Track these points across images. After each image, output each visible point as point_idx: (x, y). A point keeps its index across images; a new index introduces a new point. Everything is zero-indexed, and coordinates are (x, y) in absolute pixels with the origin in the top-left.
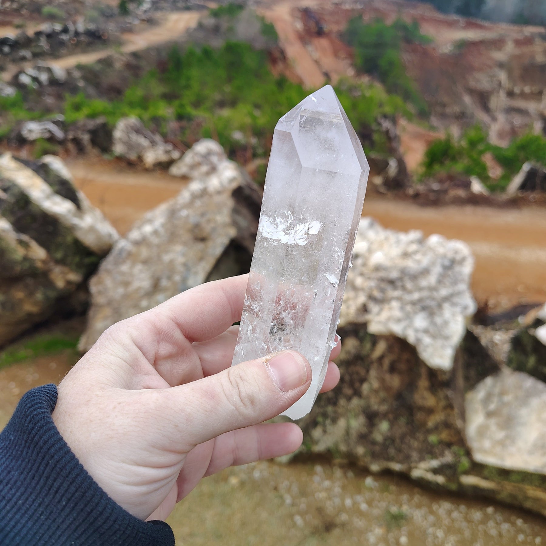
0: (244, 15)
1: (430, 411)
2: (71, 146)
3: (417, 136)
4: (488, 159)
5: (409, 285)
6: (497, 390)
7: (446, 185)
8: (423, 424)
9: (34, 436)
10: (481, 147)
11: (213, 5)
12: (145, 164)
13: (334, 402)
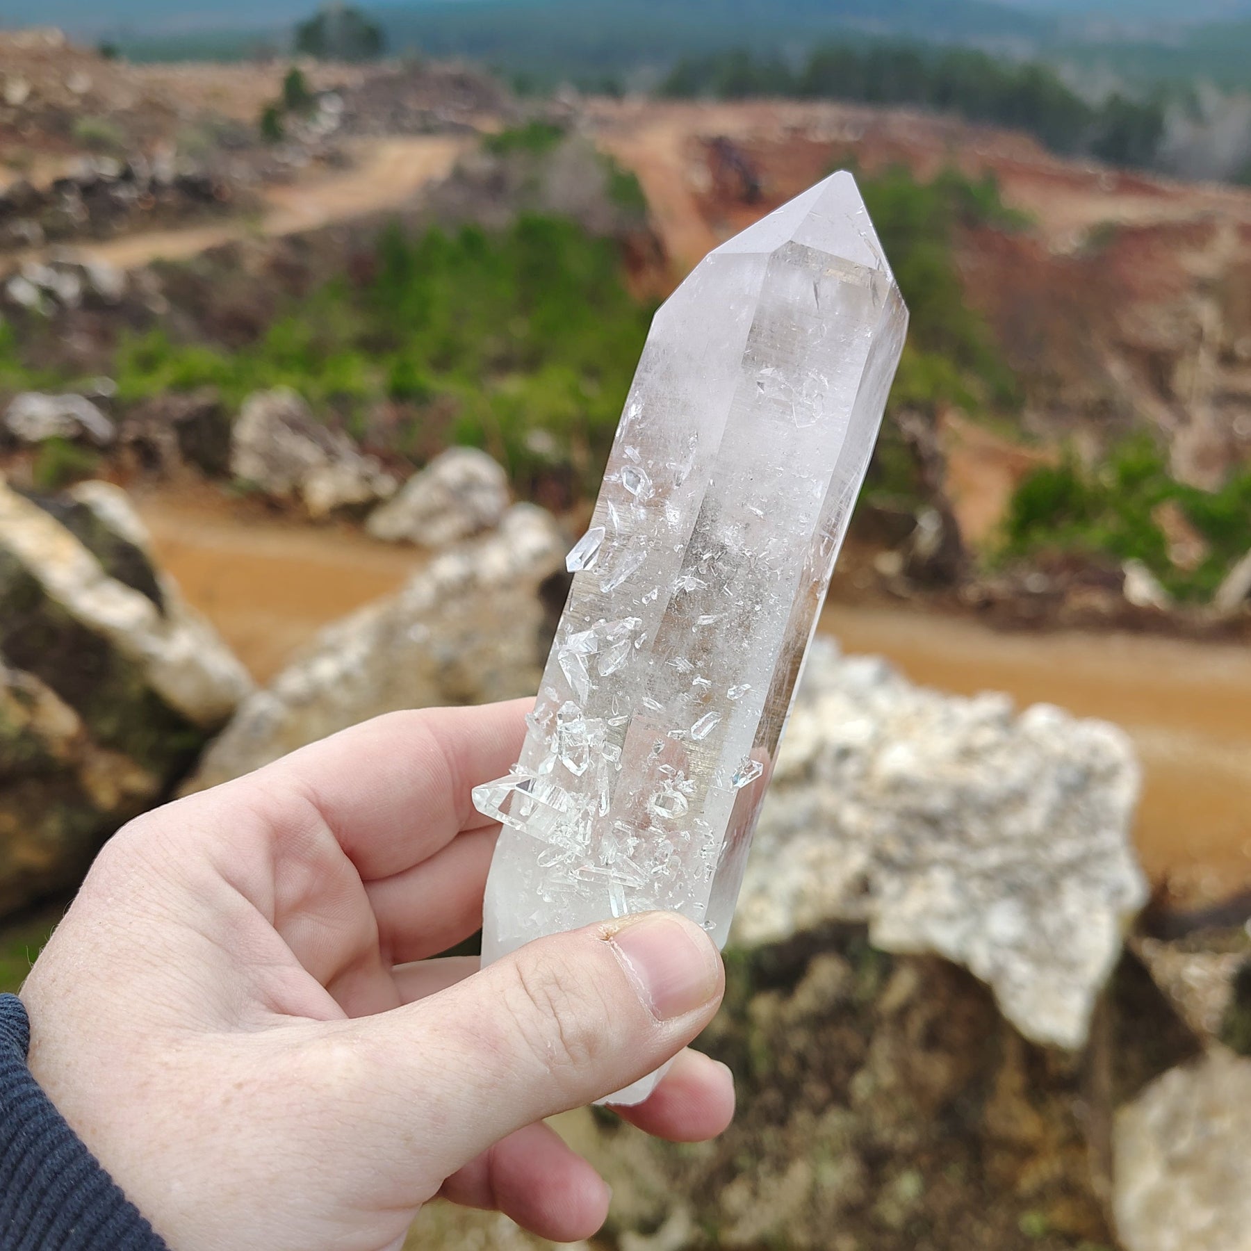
0: (566, 151)
1: (1026, 1152)
2: (129, 459)
3: (990, 457)
4: (1168, 519)
5: (976, 829)
6: (1195, 1103)
7: (1063, 578)
8: (1010, 1183)
9: (20, 1160)
10: (1150, 489)
11: (490, 125)
12: (306, 508)
13: (781, 1119)
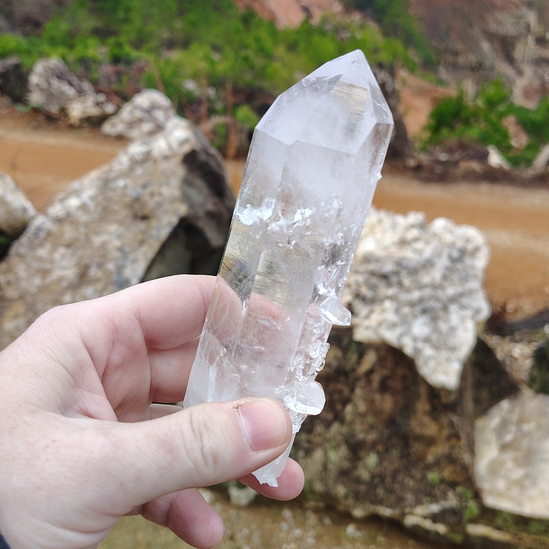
1: (430, 441)
3: (421, 93)
4: (510, 124)
5: (407, 281)
6: (515, 417)
8: (421, 458)
10: (502, 108)
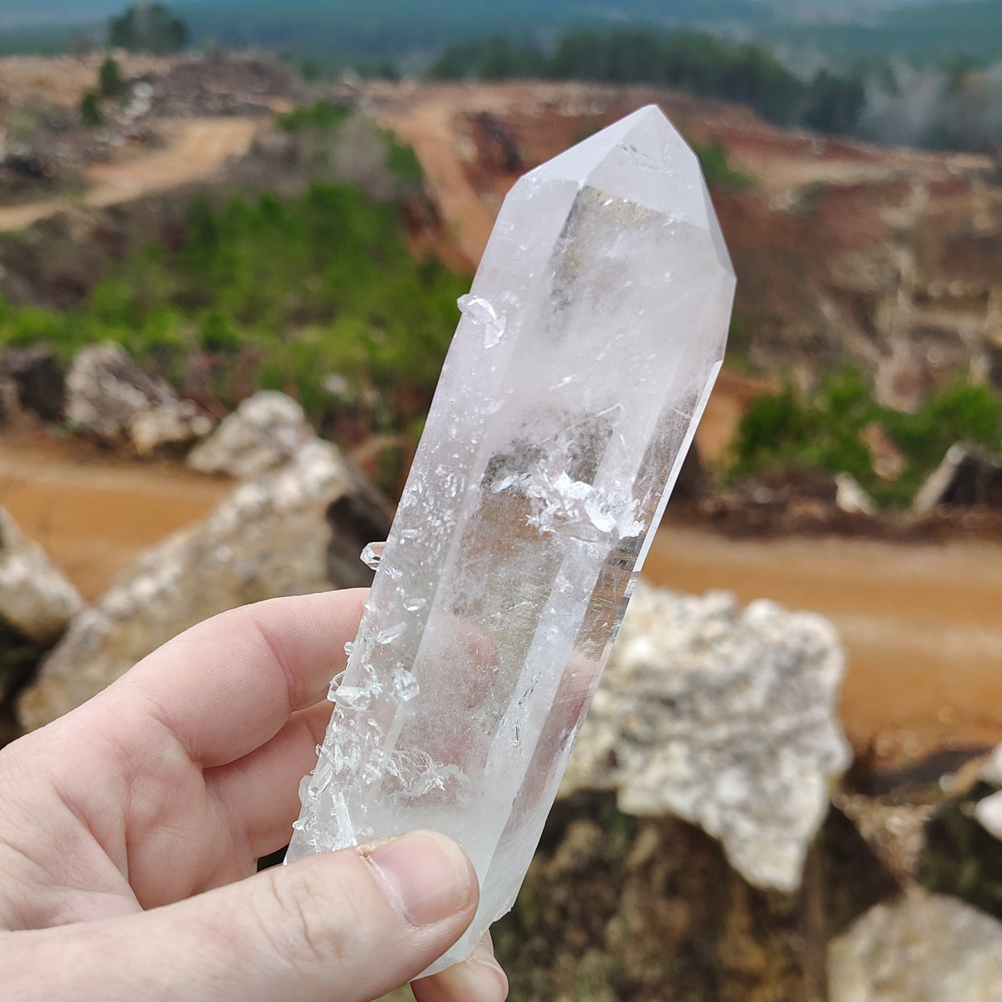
0: (350, 127)
1: (753, 980)
4: (873, 437)
5: (707, 708)
6: (895, 935)
7: (785, 492)
10: (858, 412)
11: (283, 106)
12: (134, 446)
13: (546, 961)
